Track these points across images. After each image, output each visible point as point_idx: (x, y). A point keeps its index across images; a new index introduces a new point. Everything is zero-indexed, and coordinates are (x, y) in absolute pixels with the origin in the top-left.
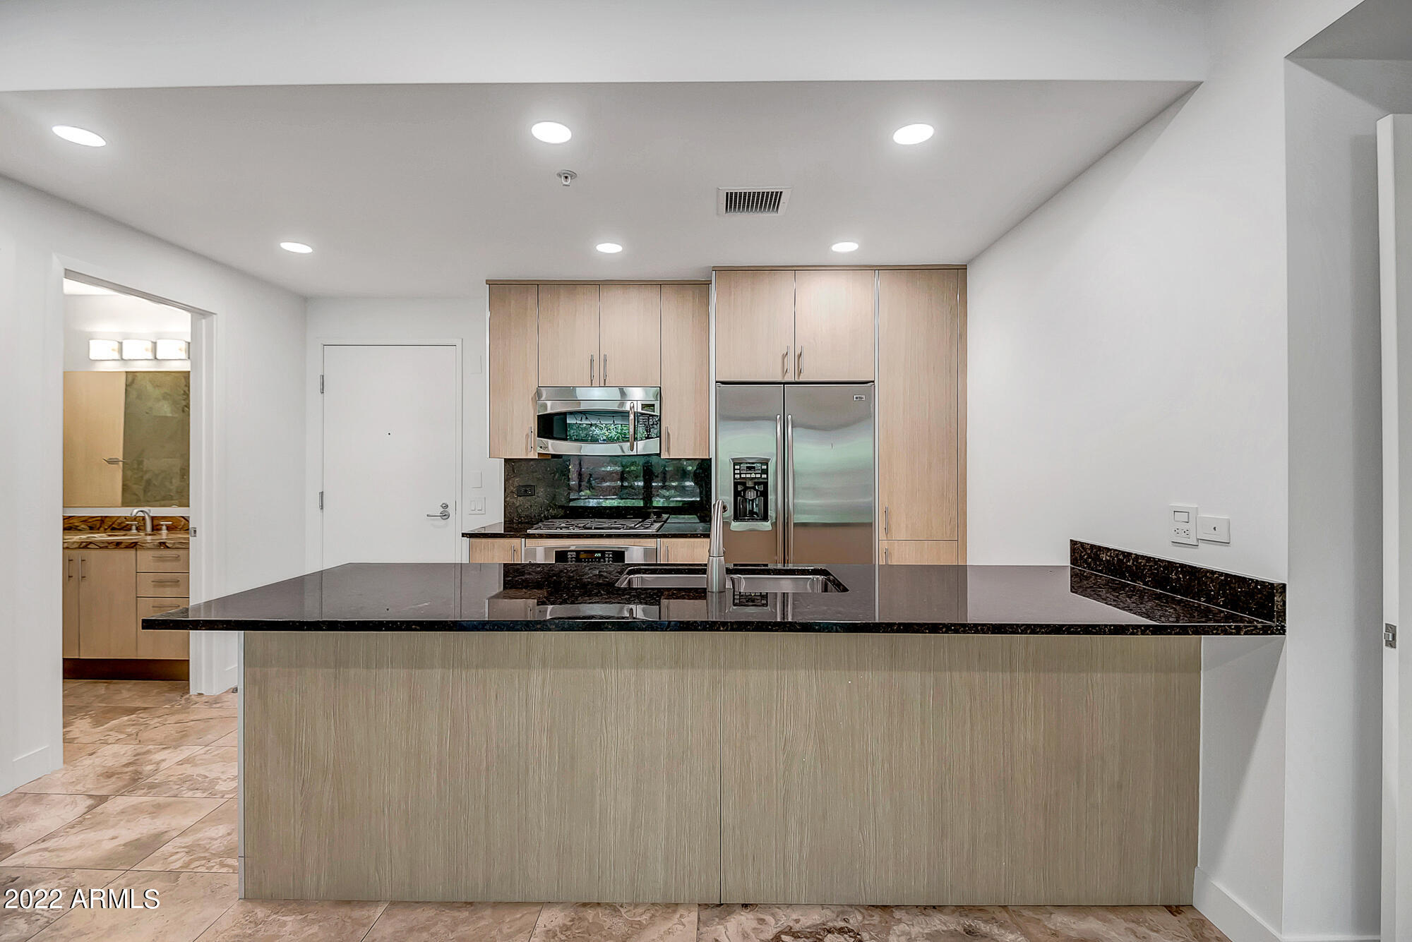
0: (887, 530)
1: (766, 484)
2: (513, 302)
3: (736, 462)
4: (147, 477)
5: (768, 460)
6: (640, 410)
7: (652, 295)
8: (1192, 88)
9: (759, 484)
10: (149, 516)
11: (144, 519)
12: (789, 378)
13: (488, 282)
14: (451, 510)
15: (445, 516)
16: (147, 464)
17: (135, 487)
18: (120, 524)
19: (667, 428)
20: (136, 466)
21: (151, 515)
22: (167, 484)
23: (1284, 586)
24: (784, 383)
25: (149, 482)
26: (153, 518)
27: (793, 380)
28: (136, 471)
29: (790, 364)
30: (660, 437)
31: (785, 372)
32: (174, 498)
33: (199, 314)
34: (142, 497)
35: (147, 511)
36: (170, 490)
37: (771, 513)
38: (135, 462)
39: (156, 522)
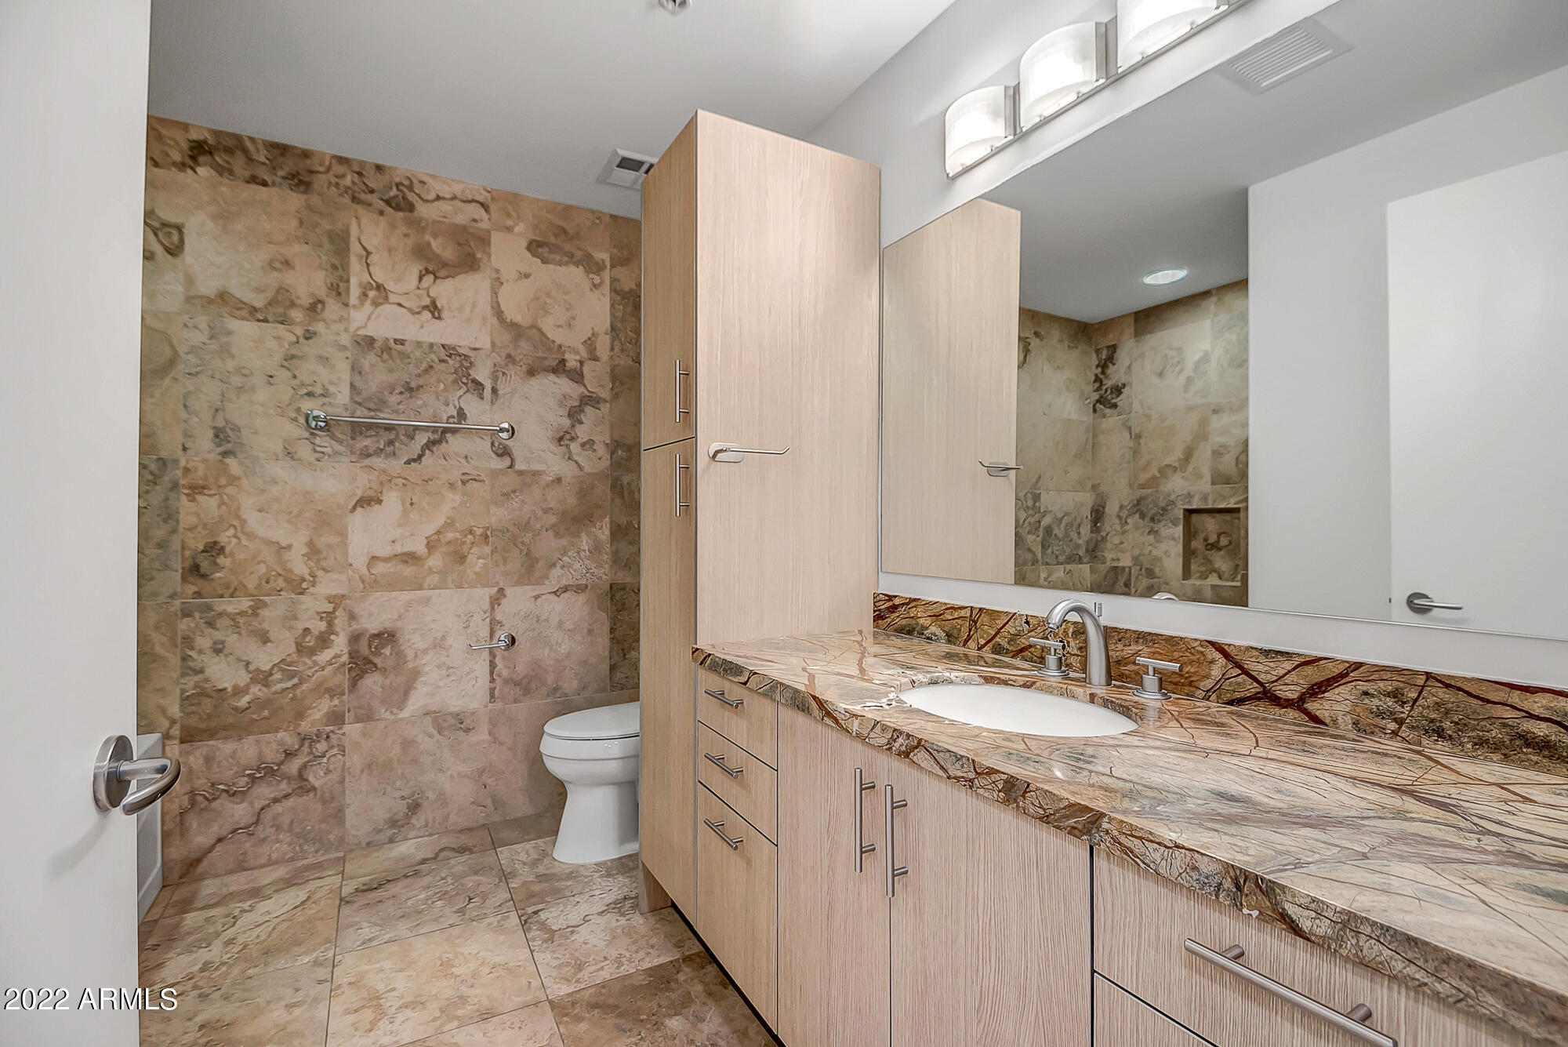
4: (1045, 522)
10: (1097, 625)
11: (1080, 631)
16: (1045, 501)
17: (1031, 538)
18: (1014, 638)
20: (1030, 503)
21: (1103, 622)
22: (1074, 535)
25: (1048, 530)
26: (1110, 634)
28: (1030, 512)
32: (1085, 560)
34: (1039, 556)
35: (1090, 607)
36: (1078, 546)
38: (1029, 495)
39: (1119, 650)
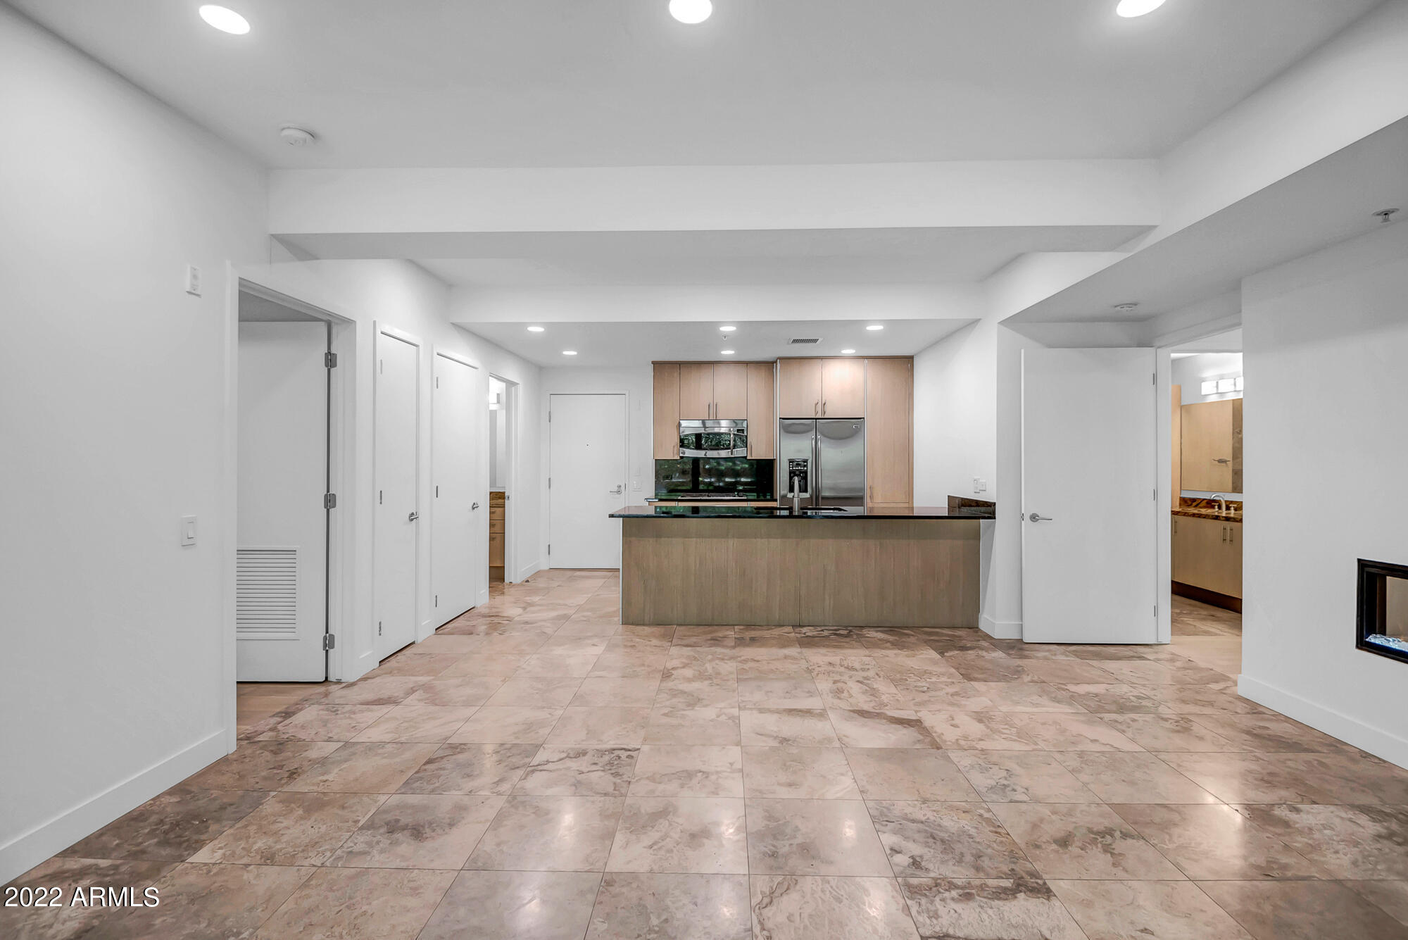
0: (871, 497)
1: (806, 472)
2: (666, 375)
3: (791, 461)
5: (807, 460)
6: (736, 433)
7: (742, 369)
8: (978, 321)
9: (802, 473)
12: (819, 416)
13: (653, 363)
14: (623, 488)
15: (619, 492)
19: (751, 442)
23: (995, 504)
24: (816, 419)
27: (820, 417)
29: (819, 409)
30: (746, 447)
31: (817, 413)
33: (510, 384)
37: (809, 489)
